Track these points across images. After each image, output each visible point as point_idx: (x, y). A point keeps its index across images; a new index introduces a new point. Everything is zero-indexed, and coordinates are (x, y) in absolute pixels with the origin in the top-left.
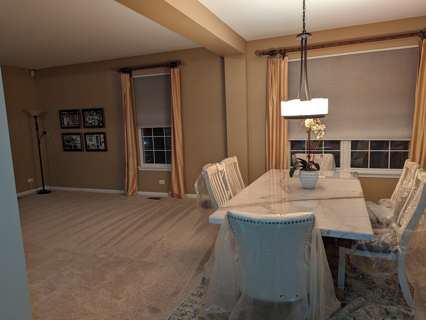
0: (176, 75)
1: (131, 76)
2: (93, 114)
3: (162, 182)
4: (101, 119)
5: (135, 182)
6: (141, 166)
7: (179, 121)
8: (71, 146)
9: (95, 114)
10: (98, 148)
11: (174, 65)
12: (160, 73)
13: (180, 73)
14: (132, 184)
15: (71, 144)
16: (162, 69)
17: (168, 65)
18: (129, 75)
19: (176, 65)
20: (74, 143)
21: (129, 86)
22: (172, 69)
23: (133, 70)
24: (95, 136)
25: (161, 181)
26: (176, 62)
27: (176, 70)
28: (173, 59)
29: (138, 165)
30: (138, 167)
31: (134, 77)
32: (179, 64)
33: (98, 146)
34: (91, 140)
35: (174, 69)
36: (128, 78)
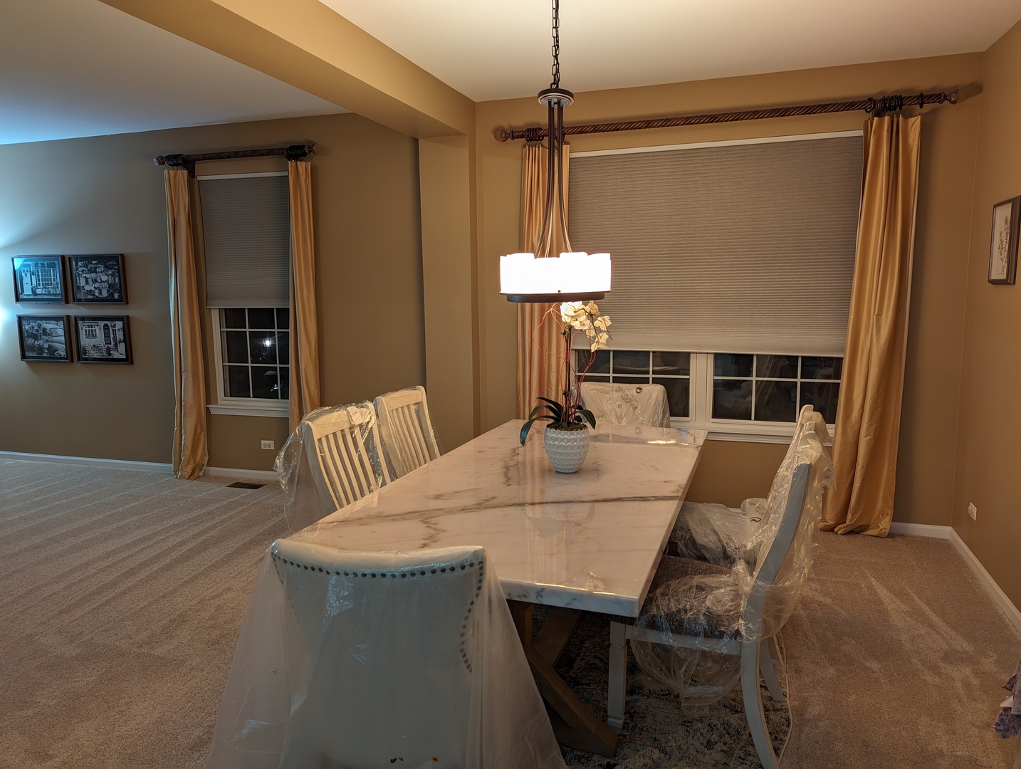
0: (303, 177)
1: (192, 174)
2: (96, 268)
3: (269, 445)
4: (117, 281)
5: (202, 442)
6: (216, 403)
7: (309, 293)
8: (41, 349)
9: (101, 268)
10: (109, 354)
11: (297, 152)
12: (265, 171)
13: (314, 173)
14: (190, 449)
15: (41, 342)
16: (269, 161)
17: (282, 154)
18: (186, 172)
19: (304, 154)
20: (47, 341)
21: (187, 200)
22: (291, 164)
23: (199, 160)
24: (102, 324)
25: (267, 442)
26: (304, 146)
27: (302, 165)
28: (295, 137)
29: (208, 401)
30: (209, 406)
31: (200, 178)
32: (310, 151)
33: (108, 350)
34: (92, 334)
35: (298, 162)
36: (184, 180)
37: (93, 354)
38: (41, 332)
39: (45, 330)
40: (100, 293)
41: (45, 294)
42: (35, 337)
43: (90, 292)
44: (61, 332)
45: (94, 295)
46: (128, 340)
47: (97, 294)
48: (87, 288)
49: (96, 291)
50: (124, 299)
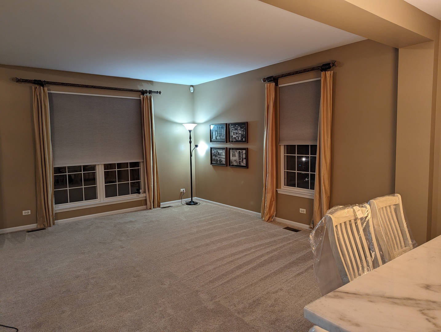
0: (328, 79)
1: (277, 85)
2: (237, 128)
3: (303, 211)
4: (244, 133)
5: (273, 206)
6: (280, 188)
7: (327, 137)
8: (217, 160)
9: (239, 128)
10: (240, 164)
11: (326, 67)
12: (310, 79)
13: (334, 78)
14: (268, 208)
15: (217, 158)
16: (312, 74)
17: (319, 69)
18: (274, 84)
19: (330, 67)
20: (219, 157)
21: (274, 96)
22: (323, 73)
23: (280, 77)
24: (238, 151)
25: (302, 209)
26: (330, 63)
27: (328, 73)
28: (326, 60)
29: (277, 187)
30: (277, 189)
31: (280, 86)
32: (333, 65)
33: (240, 162)
34: (234, 155)
35: (326, 72)
36: (273, 87)
37: (235, 164)
38: (217, 154)
39: (219, 153)
40: (238, 139)
41: (220, 139)
42: (216, 156)
43: (235, 138)
44: (224, 154)
45: (236, 139)
46: (247, 158)
47: (237, 139)
48: (234, 136)
49: (237, 137)
50: (247, 141)
